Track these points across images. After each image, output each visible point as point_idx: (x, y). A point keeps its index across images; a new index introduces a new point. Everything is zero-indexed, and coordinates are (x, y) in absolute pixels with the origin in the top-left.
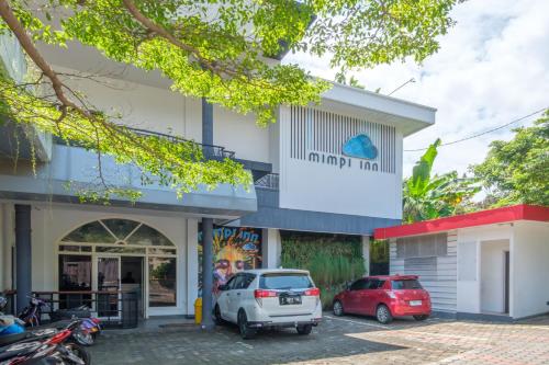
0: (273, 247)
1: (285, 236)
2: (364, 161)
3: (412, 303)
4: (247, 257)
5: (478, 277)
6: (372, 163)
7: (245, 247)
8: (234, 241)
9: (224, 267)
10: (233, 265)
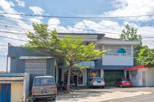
0: (102, 73)
1: (105, 71)
2: (122, 54)
3: (127, 84)
4: (97, 75)
5: (142, 78)
6: (124, 54)
7: (96, 73)
8: (94, 72)
9: (92, 77)
10: (94, 76)
